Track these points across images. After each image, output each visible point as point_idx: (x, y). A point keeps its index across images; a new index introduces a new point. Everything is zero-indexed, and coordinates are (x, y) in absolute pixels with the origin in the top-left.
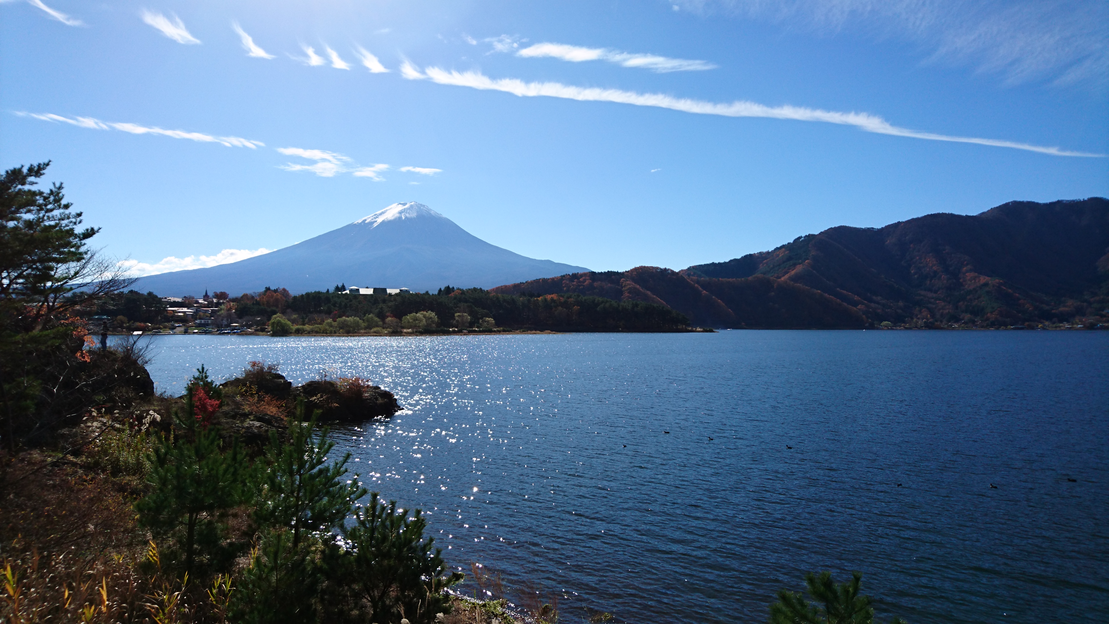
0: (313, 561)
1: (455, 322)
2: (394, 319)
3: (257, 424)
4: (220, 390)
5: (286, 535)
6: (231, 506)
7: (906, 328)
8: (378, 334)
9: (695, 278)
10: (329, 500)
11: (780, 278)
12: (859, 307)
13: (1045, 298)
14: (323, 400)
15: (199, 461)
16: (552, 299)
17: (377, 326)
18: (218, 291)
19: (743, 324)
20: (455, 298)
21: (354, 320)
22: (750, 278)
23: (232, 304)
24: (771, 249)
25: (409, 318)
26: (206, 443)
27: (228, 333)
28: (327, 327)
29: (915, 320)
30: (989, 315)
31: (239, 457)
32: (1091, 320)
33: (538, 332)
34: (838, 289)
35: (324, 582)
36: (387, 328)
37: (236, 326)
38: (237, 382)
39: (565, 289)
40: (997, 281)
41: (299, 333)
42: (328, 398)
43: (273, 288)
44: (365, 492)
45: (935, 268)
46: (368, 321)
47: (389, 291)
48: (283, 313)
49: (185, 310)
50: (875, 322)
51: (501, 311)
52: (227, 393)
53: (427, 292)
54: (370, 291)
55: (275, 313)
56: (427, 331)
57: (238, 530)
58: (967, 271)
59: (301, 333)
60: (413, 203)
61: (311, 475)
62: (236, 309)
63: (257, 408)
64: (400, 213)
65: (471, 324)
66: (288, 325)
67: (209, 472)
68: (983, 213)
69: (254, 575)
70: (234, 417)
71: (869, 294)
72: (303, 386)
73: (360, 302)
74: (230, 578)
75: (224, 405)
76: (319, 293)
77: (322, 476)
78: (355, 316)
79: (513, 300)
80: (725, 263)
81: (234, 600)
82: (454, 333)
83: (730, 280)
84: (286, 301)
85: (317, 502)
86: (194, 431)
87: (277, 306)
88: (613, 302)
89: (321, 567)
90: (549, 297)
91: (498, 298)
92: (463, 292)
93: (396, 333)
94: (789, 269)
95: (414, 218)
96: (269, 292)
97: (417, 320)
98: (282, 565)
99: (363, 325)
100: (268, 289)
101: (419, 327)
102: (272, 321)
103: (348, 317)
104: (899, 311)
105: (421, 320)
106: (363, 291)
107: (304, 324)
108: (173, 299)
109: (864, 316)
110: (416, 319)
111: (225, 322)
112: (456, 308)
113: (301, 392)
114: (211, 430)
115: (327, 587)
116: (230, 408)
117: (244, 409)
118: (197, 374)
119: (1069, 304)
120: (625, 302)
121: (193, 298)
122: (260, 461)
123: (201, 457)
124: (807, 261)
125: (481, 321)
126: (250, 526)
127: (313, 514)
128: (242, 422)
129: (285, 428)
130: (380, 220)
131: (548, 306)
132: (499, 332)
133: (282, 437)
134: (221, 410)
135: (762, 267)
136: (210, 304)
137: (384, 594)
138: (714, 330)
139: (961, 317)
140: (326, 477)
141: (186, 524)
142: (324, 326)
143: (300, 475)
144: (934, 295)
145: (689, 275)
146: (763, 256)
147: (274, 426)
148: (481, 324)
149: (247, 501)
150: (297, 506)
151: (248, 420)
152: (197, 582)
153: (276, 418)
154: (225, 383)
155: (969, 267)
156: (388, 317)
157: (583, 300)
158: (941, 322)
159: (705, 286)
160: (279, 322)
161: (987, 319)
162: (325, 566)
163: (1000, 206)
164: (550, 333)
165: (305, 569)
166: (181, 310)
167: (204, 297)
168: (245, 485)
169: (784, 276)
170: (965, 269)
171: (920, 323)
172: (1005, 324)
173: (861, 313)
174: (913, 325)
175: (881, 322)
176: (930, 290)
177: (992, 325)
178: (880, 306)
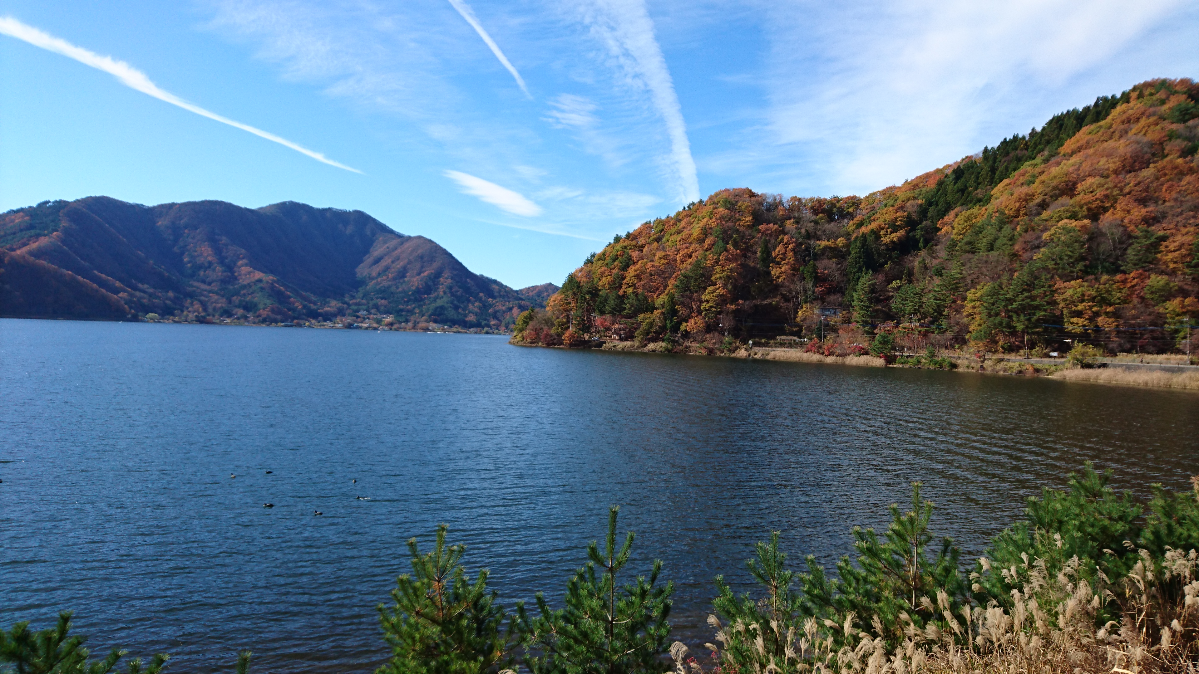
7: (175, 322)
11: (14, 250)
12: (121, 295)
13: (313, 298)
29: (185, 313)
30: (261, 311)
32: (349, 320)
34: (96, 272)
40: (271, 278)
45: (210, 258)
50: (140, 314)
58: (242, 266)
68: (261, 208)
71: (133, 281)
94: (29, 240)
104: (168, 302)
109: (126, 306)
124: (55, 233)
139: (234, 312)
144: (208, 288)
155: (245, 261)
158: (214, 316)
161: (260, 315)
163: (277, 205)
169: (20, 248)
170: (240, 263)
171: (191, 316)
172: (276, 321)
173: (123, 302)
174: (183, 318)
175: (147, 313)
176: (204, 282)
177: (264, 321)
178: (146, 296)
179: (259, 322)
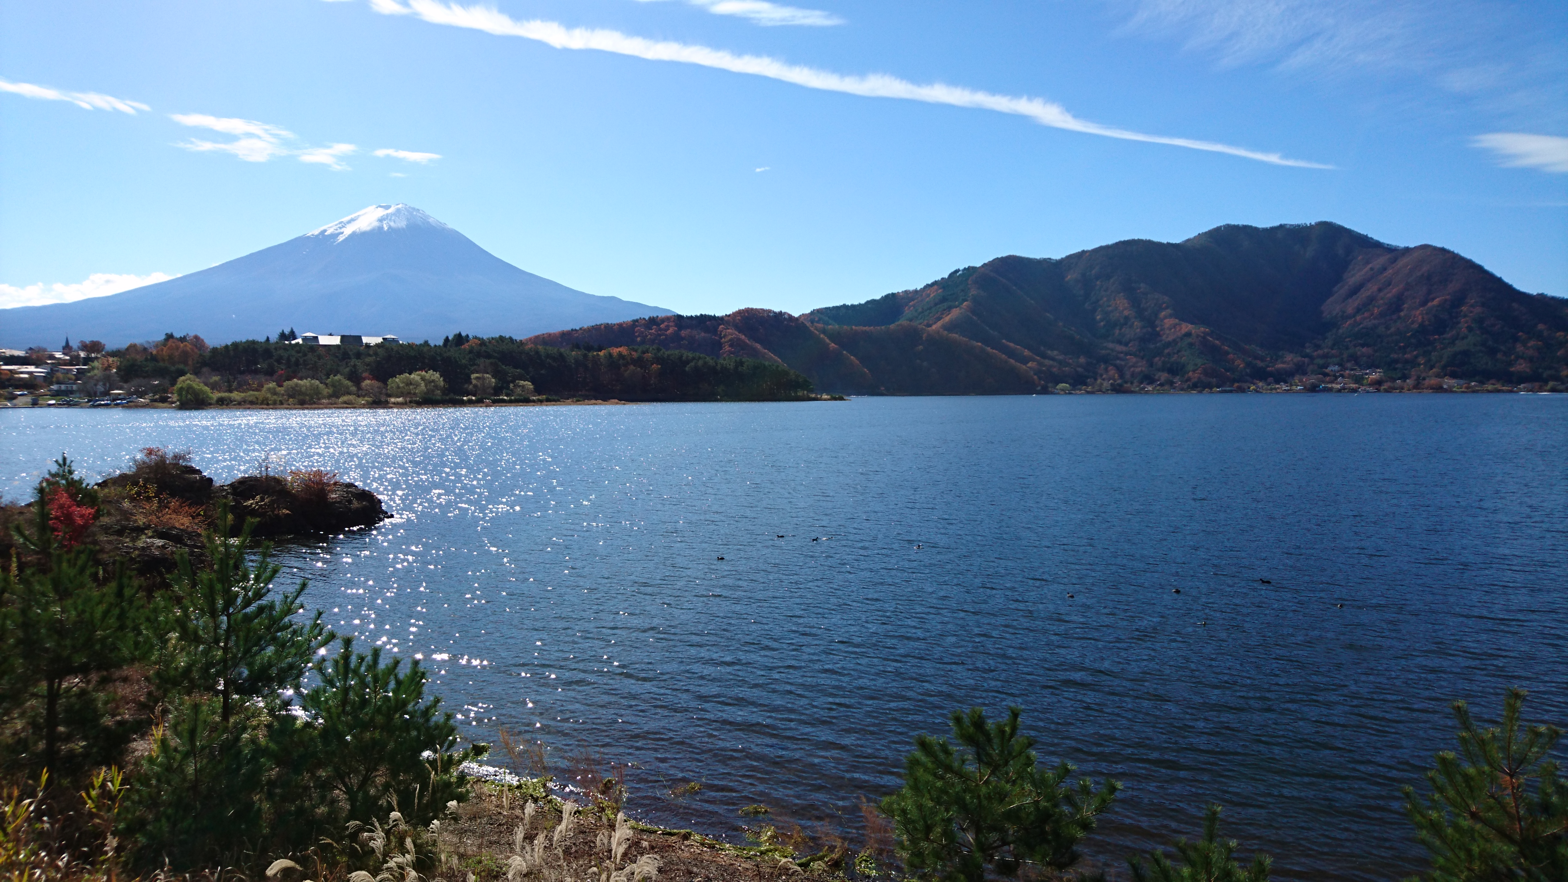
0: (254, 741)
1: (471, 387)
2: (376, 383)
3: (159, 542)
4: (96, 491)
5: (209, 705)
6: (119, 666)
7: (1088, 393)
8: (349, 405)
9: (820, 325)
10: (276, 651)
11: (930, 326)
12: (1030, 364)
13: (1260, 353)
14: (265, 504)
15: (61, 599)
16: (620, 355)
17: (349, 393)
18: (88, 339)
19: (883, 388)
20: (471, 352)
21: (312, 385)
22: (892, 326)
23: (111, 359)
24: (920, 286)
25: (398, 380)
26: (72, 572)
27: (106, 405)
28: (269, 395)
29: (1099, 381)
30: (1190, 374)
31: (127, 592)
32: (1312, 379)
33: (600, 401)
34: (1004, 341)
35: (272, 769)
36: (364, 396)
37: (119, 394)
38: (123, 479)
39: (639, 339)
40: (1202, 329)
41: (223, 404)
42: (272, 502)
43: (177, 335)
44: (332, 636)
45: (1126, 313)
46: (333, 386)
47: (365, 340)
48: (197, 373)
49: (31, 368)
50: (1050, 385)
51: (543, 372)
52: (107, 497)
53: (426, 342)
54: (336, 341)
55: (183, 373)
56: (428, 401)
57: (134, 701)
58: (1165, 317)
59: (227, 405)
60: (400, 206)
61: (246, 615)
62: (118, 368)
63: (158, 518)
64: (381, 220)
65: (497, 391)
66: (204, 393)
67: (79, 615)
68: (1188, 240)
69: (161, 765)
70: (120, 533)
71: (1042, 348)
72: (232, 485)
73: (319, 357)
74: (119, 772)
75: (103, 515)
76: (254, 342)
77: (264, 615)
78: (313, 378)
79: (561, 355)
80: (860, 304)
81: (128, 803)
82: (470, 403)
83: (866, 328)
84: (201, 355)
85: (256, 654)
86: (49, 555)
87: (185, 363)
88: (708, 359)
89: (267, 748)
90: (615, 351)
91: (537, 353)
92: (482, 342)
93: (378, 403)
94: (942, 314)
95: (403, 229)
96: (171, 340)
97: (411, 384)
98: (203, 748)
99: (326, 391)
100: (170, 337)
101: (415, 394)
102: (179, 385)
103: (301, 379)
104: (1080, 370)
105: (417, 385)
106: (324, 340)
107: (231, 391)
108: (8, 352)
109: (1035, 377)
110: (409, 383)
111: (100, 388)
112: (471, 365)
113: (228, 493)
114: (80, 552)
115: (279, 776)
116: (114, 519)
117: (136, 521)
118: (54, 469)
119: (1288, 360)
120: (725, 359)
121: (45, 350)
122: (162, 597)
123: (63, 594)
124: (965, 304)
125: (511, 385)
126: (150, 694)
127: (251, 671)
128: (134, 540)
129: (203, 547)
130: (348, 231)
131: (614, 364)
132: (540, 402)
133: (198, 561)
134: (97, 523)
135: (908, 312)
136: (75, 360)
137: (366, 781)
138: (845, 398)
139: (1156, 377)
140: (270, 617)
141: (43, 697)
142: (263, 393)
143: (229, 616)
144: (1124, 349)
145: (812, 322)
146: (909, 296)
147: (186, 545)
148: (512, 390)
149: (144, 657)
150: (224, 661)
151: (144, 537)
152: (66, 782)
153: (189, 534)
154: (104, 482)
155: (1169, 311)
156: (364, 379)
157: (665, 356)
158: (1132, 383)
159: (835, 337)
160: (190, 388)
161: (1189, 380)
162: (272, 745)
163: (1210, 232)
164: (617, 403)
165: (240, 752)
166: (24, 369)
167: (64, 348)
168: (140, 633)
169: (935, 323)
170: (1163, 314)
171: (1106, 385)
172: (1210, 386)
173: (1032, 373)
174: (1097, 388)
175: (1057, 384)
176: (1120, 342)
177: (1194, 386)
178: (1055, 364)
179: (1189, 387)
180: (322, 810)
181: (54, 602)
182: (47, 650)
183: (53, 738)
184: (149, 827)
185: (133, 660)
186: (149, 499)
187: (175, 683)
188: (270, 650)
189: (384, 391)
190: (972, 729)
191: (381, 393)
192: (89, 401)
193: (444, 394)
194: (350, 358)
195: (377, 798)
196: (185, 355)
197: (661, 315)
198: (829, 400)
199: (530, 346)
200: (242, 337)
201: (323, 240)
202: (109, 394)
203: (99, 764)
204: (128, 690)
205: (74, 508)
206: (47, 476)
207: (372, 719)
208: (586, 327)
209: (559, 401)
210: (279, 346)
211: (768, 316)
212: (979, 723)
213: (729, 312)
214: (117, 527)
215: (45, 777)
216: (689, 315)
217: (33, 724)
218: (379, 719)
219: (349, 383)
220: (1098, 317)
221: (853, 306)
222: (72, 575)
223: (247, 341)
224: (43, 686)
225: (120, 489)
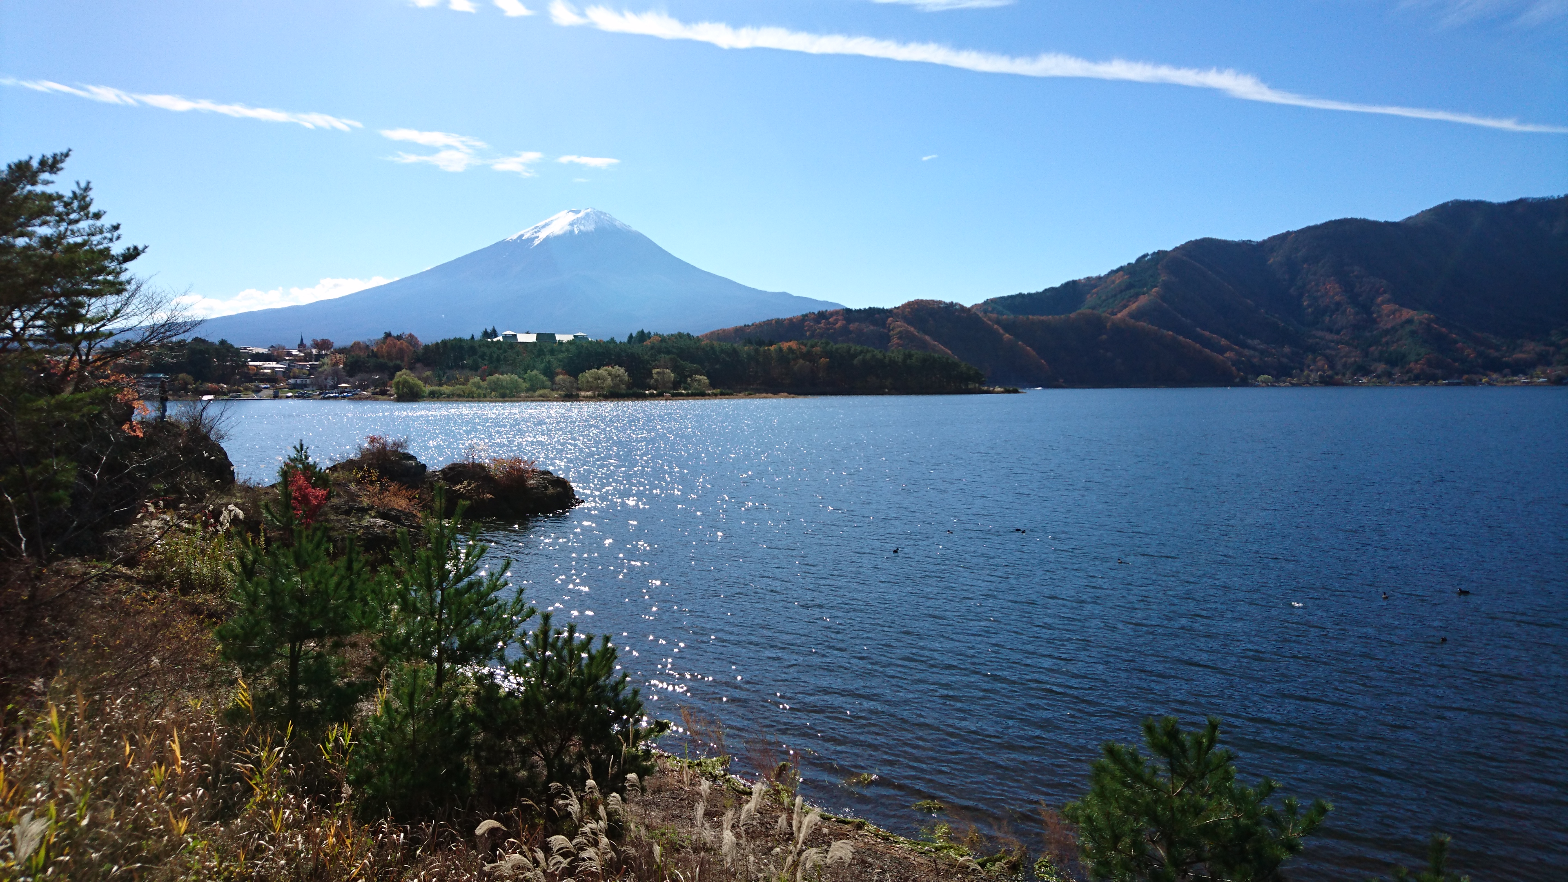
1: (652, 381)
2: (566, 377)
3: (380, 522)
4: (327, 475)
5: (424, 671)
6: (349, 633)
7: (1293, 385)
8: (545, 398)
9: (994, 316)
10: (484, 623)
11: (1115, 314)
12: (1227, 354)
13: (1494, 341)
14: (472, 489)
15: (301, 571)
16: (790, 349)
17: (544, 387)
18: (319, 338)
19: (1061, 380)
20: (652, 348)
21: (511, 380)
22: (1073, 315)
23: (338, 356)
24: (1103, 272)
25: (588, 375)
26: (310, 547)
27: (335, 397)
28: (474, 389)
29: (1306, 373)
30: (1412, 365)
31: (356, 566)
32: (1559, 371)
33: (770, 395)
34: (1199, 330)
35: (478, 734)
36: (557, 390)
37: (346, 388)
38: (349, 465)
40: (1426, 316)
41: (434, 396)
42: (478, 487)
43: (395, 333)
44: (532, 612)
45: (1337, 298)
46: (530, 380)
47: (558, 337)
48: (411, 369)
49: (273, 364)
51: (717, 366)
52: (337, 480)
53: (612, 340)
54: (532, 338)
55: (399, 369)
56: (614, 395)
57: (359, 665)
58: (1383, 303)
59: (438, 398)
60: (589, 210)
61: (457, 589)
62: (345, 364)
63: (380, 499)
64: (572, 224)
65: (676, 385)
66: (418, 386)
67: (316, 586)
68: (1409, 218)
69: (384, 724)
70: (348, 513)
71: (1241, 337)
72: (443, 471)
73: (518, 354)
74: (349, 729)
75: (333, 497)
76: (460, 340)
77: (473, 591)
78: (512, 373)
79: (734, 350)
80: (1038, 293)
81: (356, 757)
82: (652, 396)
83: (1044, 318)
84: (415, 352)
85: (467, 625)
86: (292, 531)
88: (876, 352)
89: (475, 713)
90: (785, 345)
91: (712, 348)
92: (663, 339)
93: (570, 396)
94: (1129, 301)
95: (592, 232)
96: (389, 339)
97: (599, 379)
98: (420, 711)
99: (524, 385)
100: (388, 335)
101: (602, 388)
102: (396, 380)
103: (502, 374)
104: (1284, 360)
105: (604, 379)
106: (522, 338)
107: (441, 385)
108: (255, 350)
109: (1234, 368)
110: (597, 378)
111: (330, 382)
112: (653, 361)
113: (439, 478)
114: (316, 529)
115: (484, 740)
116: (342, 500)
117: (361, 502)
118: (294, 454)
119: (1529, 349)
120: (893, 352)
121: (284, 348)
122: (386, 571)
123: (303, 566)
124: (1154, 290)
125: (689, 380)
126: (374, 659)
127: (462, 642)
128: (359, 519)
129: (419, 527)
130: (543, 235)
131: (784, 358)
132: (715, 395)
133: (416, 539)
134: (328, 503)
135: (1090, 299)
136: (308, 357)
137: (562, 749)
138: (1020, 390)
139: (1372, 368)
140: (478, 593)
141: (286, 657)
142: (469, 387)
143: (443, 590)
144: (1335, 337)
145: (985, 312)
146: (1092, 283)
147: (403, 525)
148: (689, 384)
149: (370, 626)
150: (438, 631)
151: (367, 516)
152: (306, 735)
153: (407, 515)
154: (334, 466)
155: (1387, 296)
156: (558, 374)
157: (834, 349)
158: (1344, 375)
159: (1008, 327)
160: (405, 382)
161: (1409, 371)
163: (1435, 209)
164: (787, 397)
165: (452, 716)
166: (267, 364)
167: (299, 346)
168: (366, 603)
169: (1121, 311)
170: (1380, 299)
171: (1314, 376)
172: (1434, 378)
173: (1229, 364)
174: (1303, 380)
175: (1258, 376)
176: (1330, 330)
177: (1417, 378)
178: (1256, 354)
179: (1410, 379)
180: (523, 774)
181: (296, 573)
182: (290, 616)
183: (295, 695)
184: (375, 780)
185: (360, 628)
186: (372, 482)
187: (397, 650)
188: (478, 624)
189: (575, 385)
190: (1165, 739)
191: (572, 387)
192: (320, 394)
193: (628, 388)
194: (544, 354)
195: (571, 766)
196: (401, 352)
197: (830, 309)
198: (1002, 392)
199: (705, 342)
200: (450, 335)
201: (521, 243)
202: (337, 388)
203: (332, 721)
204: (355, 655)
205: (310, 489)
206: (287, 461)
207: (568, 691)
208: (757, 322)
209: (732, 394)
210: (483, 343)
211: (939, 307)
212: (1173, 734)
213: (898, 304)
214: (346, 508)
215: (290, 729)
216: (858, 308)
217: (279, 680)
218: (574, 692)
219: (545, 378)
220: (1305, 304)
221: (1030, 295)
222: (310, 549)
223: (455, 339)
224: (288, 646)
225: (347, 473)
